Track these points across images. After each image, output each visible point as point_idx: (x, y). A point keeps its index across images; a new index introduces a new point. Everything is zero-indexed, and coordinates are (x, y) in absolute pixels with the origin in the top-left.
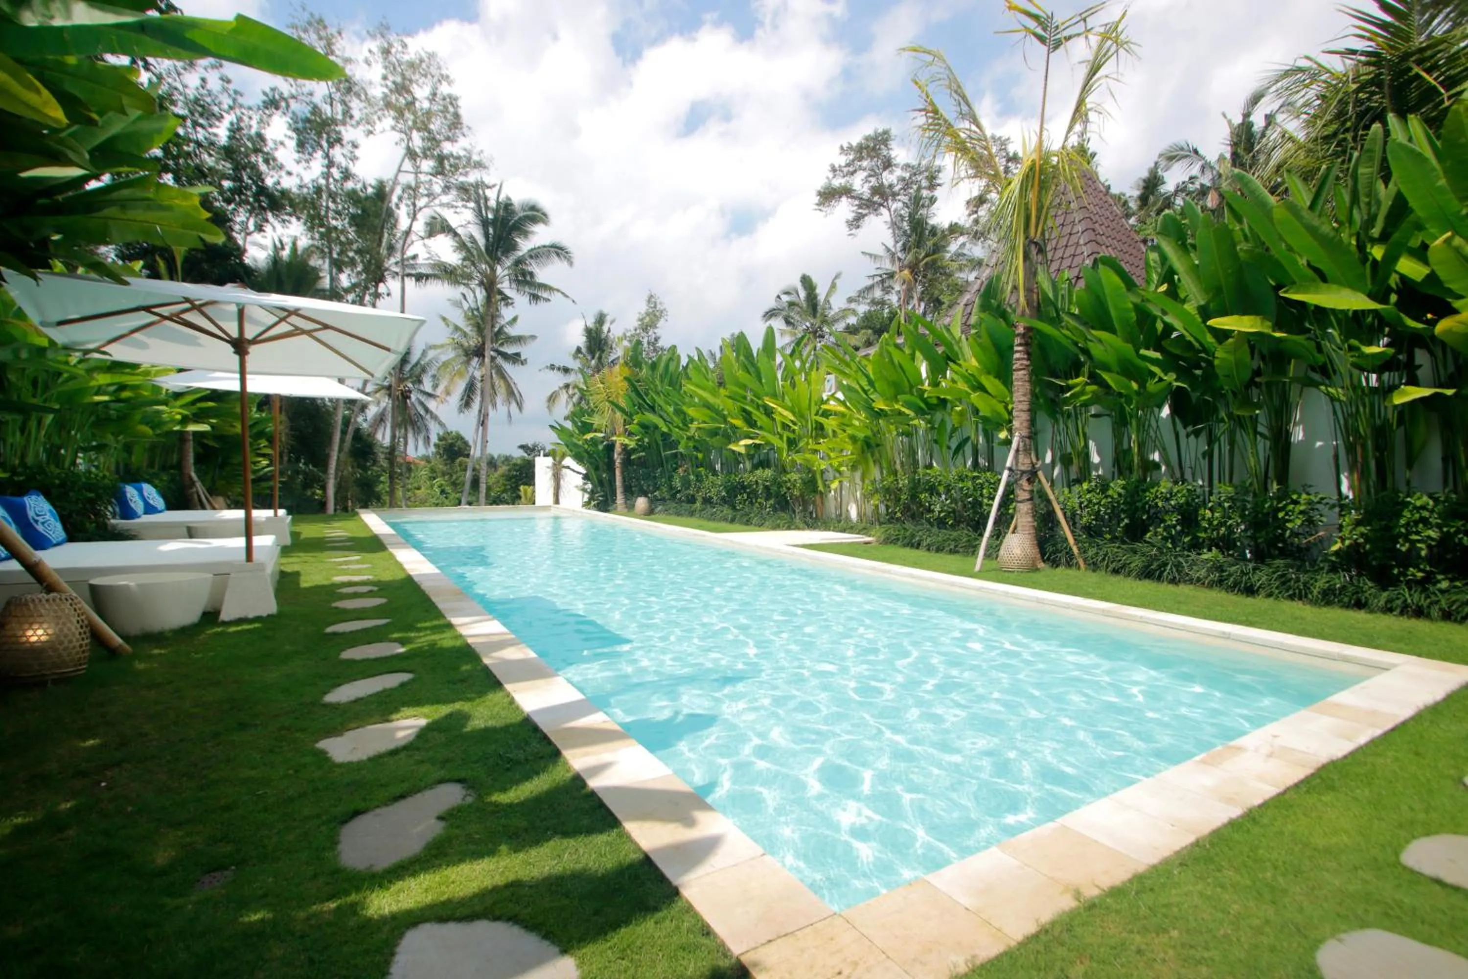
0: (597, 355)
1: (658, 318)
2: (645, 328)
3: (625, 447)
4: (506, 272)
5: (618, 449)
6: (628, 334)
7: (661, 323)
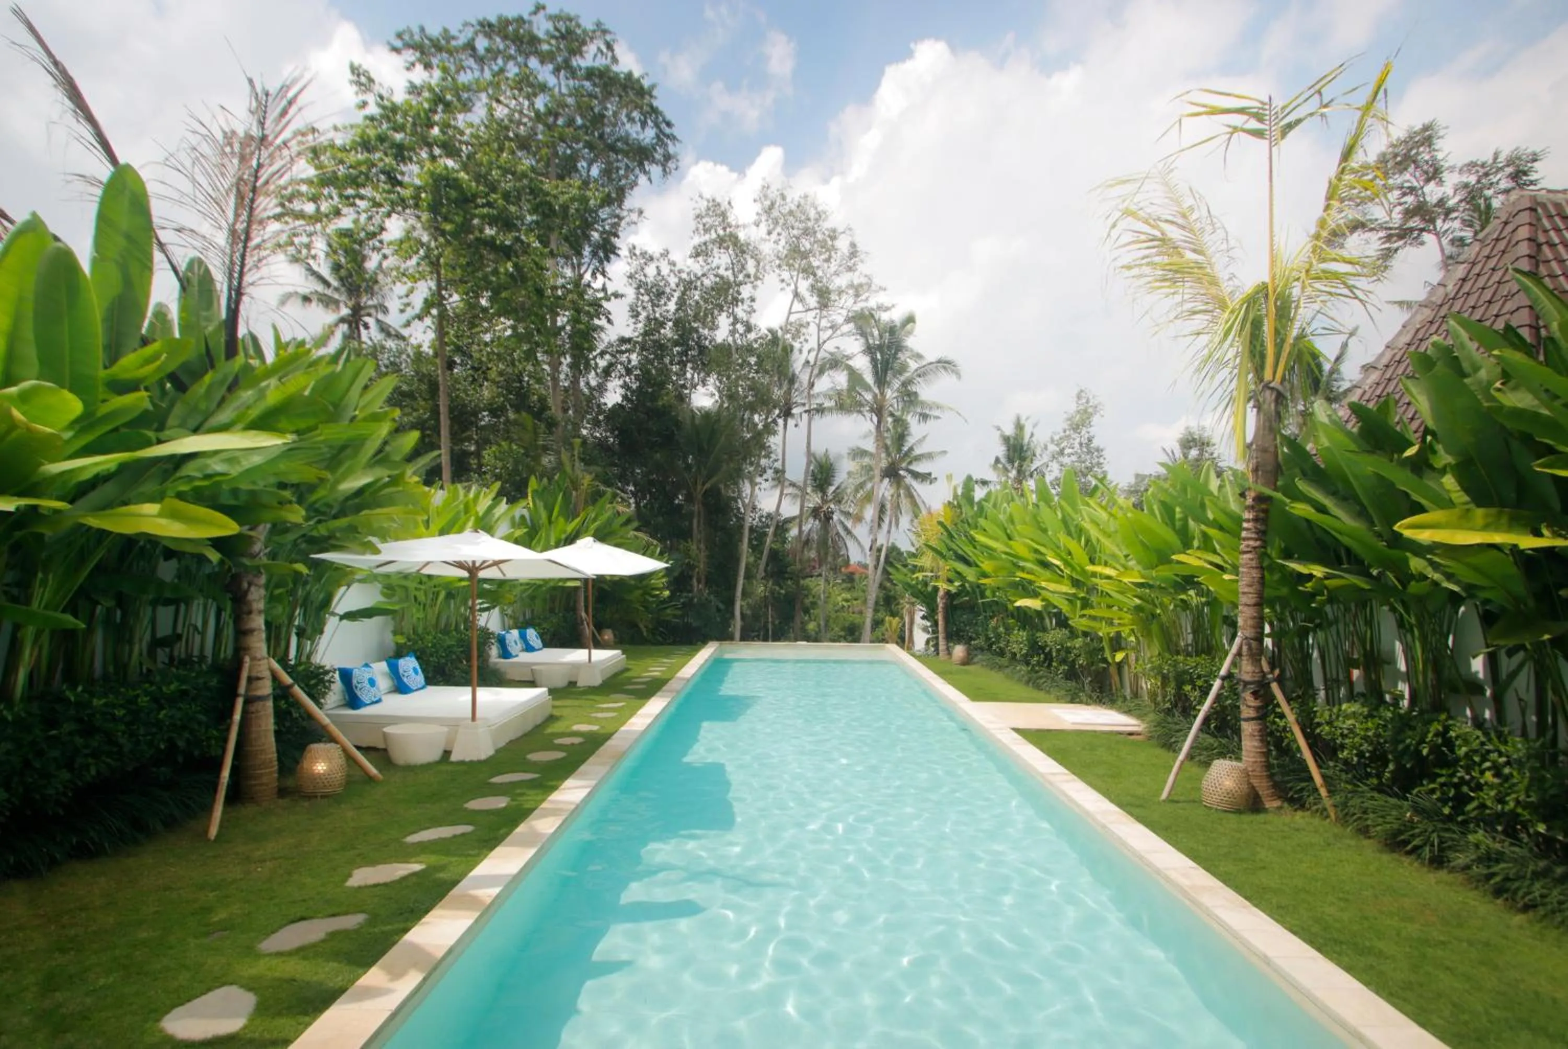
0: (1016, 464)
1: (1090, 415)
2: (1076, 428)
3: (948, 593)
4: (895, 394)
5: (941, 593)
6: (1056, 438)
7: (1095, 419)
